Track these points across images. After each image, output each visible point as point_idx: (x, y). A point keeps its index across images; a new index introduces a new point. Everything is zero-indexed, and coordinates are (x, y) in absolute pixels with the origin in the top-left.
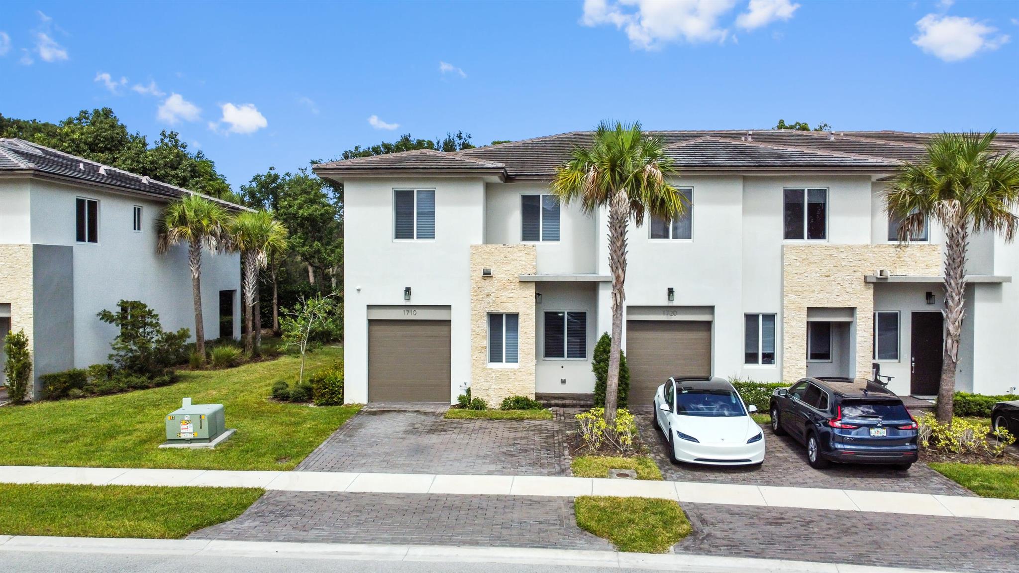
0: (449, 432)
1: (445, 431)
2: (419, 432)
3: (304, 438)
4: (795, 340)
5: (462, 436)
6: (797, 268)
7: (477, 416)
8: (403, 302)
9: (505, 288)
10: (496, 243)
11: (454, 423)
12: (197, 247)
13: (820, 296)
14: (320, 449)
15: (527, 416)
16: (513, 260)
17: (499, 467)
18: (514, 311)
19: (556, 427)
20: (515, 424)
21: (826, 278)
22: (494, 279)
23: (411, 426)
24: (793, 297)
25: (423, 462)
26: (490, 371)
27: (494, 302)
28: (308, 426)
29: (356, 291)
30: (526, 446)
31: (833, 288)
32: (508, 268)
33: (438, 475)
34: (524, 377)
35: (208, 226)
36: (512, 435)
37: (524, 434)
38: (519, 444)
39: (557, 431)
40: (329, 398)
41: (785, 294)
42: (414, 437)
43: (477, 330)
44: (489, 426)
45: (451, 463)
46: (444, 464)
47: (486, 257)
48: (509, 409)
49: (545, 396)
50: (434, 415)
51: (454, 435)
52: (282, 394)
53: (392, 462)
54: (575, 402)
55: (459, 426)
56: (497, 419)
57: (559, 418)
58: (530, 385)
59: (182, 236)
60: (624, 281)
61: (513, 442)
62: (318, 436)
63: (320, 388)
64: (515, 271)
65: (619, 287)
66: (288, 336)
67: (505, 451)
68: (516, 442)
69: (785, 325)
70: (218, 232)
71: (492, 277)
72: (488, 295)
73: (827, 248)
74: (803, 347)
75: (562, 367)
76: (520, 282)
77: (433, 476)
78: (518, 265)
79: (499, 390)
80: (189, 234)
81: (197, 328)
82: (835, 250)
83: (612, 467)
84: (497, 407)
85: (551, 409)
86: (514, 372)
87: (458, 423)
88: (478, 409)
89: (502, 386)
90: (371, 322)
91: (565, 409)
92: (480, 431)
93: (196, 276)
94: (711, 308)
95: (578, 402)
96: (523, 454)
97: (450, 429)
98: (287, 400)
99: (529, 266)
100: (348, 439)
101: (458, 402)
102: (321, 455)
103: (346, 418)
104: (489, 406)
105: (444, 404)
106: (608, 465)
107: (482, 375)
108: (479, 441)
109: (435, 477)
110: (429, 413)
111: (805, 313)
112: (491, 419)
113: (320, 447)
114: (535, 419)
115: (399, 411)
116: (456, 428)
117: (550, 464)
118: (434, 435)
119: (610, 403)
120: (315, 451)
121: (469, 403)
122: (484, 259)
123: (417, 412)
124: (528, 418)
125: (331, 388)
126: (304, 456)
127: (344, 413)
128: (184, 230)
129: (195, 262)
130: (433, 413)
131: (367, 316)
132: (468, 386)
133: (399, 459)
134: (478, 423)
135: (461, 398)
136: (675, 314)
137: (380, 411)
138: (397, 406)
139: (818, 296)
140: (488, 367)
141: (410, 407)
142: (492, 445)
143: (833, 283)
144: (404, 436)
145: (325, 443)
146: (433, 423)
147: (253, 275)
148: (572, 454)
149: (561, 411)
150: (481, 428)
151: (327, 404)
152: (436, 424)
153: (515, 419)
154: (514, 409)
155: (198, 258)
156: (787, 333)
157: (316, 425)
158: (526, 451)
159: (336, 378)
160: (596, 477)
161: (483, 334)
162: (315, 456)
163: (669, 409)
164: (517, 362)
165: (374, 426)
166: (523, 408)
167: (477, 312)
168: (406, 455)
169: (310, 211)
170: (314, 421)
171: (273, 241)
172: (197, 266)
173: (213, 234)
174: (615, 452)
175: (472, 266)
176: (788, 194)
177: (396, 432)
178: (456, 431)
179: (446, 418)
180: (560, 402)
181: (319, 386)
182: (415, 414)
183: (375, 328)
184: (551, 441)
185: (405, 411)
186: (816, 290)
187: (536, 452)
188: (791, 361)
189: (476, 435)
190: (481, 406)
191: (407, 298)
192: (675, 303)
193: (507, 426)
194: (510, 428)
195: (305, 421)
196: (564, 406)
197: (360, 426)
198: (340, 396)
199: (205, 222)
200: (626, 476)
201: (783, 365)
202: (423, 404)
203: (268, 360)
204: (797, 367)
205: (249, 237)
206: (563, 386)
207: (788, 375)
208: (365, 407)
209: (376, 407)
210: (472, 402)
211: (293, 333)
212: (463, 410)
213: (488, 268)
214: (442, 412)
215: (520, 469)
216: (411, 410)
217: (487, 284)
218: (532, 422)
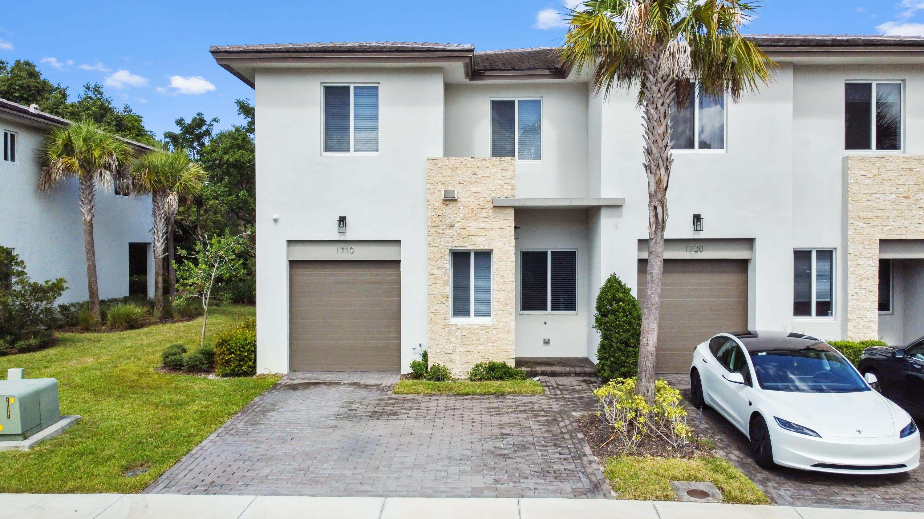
0: (401, 416)
1: (395, 414)
2: (356, 417)
3: (181, 429)
4: (863, 283)
5: (420, 422)
6: (866, 187)
7: (439, 390)
8: (336, 236)
9: (473, 215)
10: (462, 155)
11: (408, 401)
12: (89, 184)
13: (897, 224)
14: (203, 447)
15: (510, 390)
16: (485, 178)
17: (489, 480)
18: (487, 247)
19: (556, 407)
20: (495, 402)
21: (904, 200)
22: (459, 204)
23: (347, 407)
24: (860, 225)
25: (364, 471)
26: (454, 329)
27: (459, 234)
28: (195, 408)
29: (273, 222)
30: (521, 439)
31: (914, 213)
32: (479, 188)
33: (389, 499)
34: (500, 336)
35: (100, 157)
36: (496, 420)
37: (512, 418)
38: (509, 434)
39: (560, 413)
40: (236, 366)
41: (850, 221)
42: (350, 424)
43: (437, 273)
44: (458, 404)
45: (409, 472)
46: (397, 475)
47: (447, 174)
48: (480, 379)
49: (525, 362)
50: (378, 389)
51: (409, 421)
52: (173, 361)
53: (312, 472)
54: (568, 369)
55: (416, 406)
56: (467, 394)
57: (552, 391)
58: (509, 347)
59: (69, 169)
60: (667, 187)
61: (500, 431)
62: (204, 425)
63: (223, 353)
64: (488, 192)
65: (659, 196)
66: (184, 285)
67: (491, 448)
68: (505, 431)
69: (850, 263)
70: (114, 165)
71: (456, 200)
72: (451, 226)
73: (906, 160)
74: (874, 293)
75: (545, 323)
76: (494, 207)
77: (382, 499)
78: (491, 185)
79: (467, 353)
80: (76, 167)
81: (89, 282)
82: (915, 162)
83: (674, 478)
84: (463, 377)
85: (537, 378)
86: (486, 329)
87: (413, 401)
88: (438, 380)
89: (470, 348)
90: (293, 264)
91: (557, 379)
92: (447, 413)
93: (88, 219)
94: (750, 242)
95: (572, 369)
96: (521, 454)
97: (402, 411)
98: (180, 369)
99: (506, 186)
100: (250, 429)
101: (410, 371)
102: (200, 459)
103: (255, 395)
104: (452, 376)
105: (392, 373)
106: (666, 474)
107: (443, 333)
108: (447, 430)
109: (384, 504)
110: (372, 386)
111: (876, 246)
112: (459, 395)
113: (203, 444)
114: (521, 394)
115: (330, 384)
116: (411, 409)
117: (570, 473)
118: (379, 422)
119: (646, 371)
120: (193, 452)
121: (426, 372)
122: (445, 177)
123: (355, 384)
124: (510, 393)
125: (238, 353)
126: (172, 461)
127: (252, 388)
128: (70, 161)
129: (87, 202)
130: (378, 386)
131: (288, 254)
132: (424, 348)
133: (325, 466)
134: (442, 401)
135: (415, 365)
136: (701, 249)
137: (304, 384)
138: (328, 377)
139: (894, 224)
140: (450, 323)
141: (345, 378)
142: (468, 438)
143: (914, 206)
144: (335, 423)
145: (213, 436)
146: (377, 402)
147: (163, 221)
148: (598, 453)
149: (552, 381)
150: (447, 409)
151: (233, 374)
152: (382, 402)
153: (492, 394)
154: (489, 379)
155: (90, 198)
156: (853, 273)
157: (207, 407)
158: (524, 448)
159: (245, 340)
160: (658, 498)
161: (445, 279)
162: (192, 459)
163: (743, 382)
164: (490, 316)
165: (293, 408)
166: (501, 378)
167: (436, 249)
168: (336, 457)
169: (236, 156)
170: (206, 400)
171: (187, 182)
172: (89, 207)
173: (108, 167)
174: (665, 449)
175: (428, 186)
176: (850, 89)
177: (325, 417)
178: (413, 413)
179: (395, 393)
180: (548, 369)
181: (222, 351)
182: (352, 389)
183: (300, 272)
184: (555, 429)
185: (338, 384)
186: (891, 216)
187: (540, 451)
188: (858, 312)
189: (442, 421)
190: (443, 375)
191: (341, 229)
192: (702, 235)
193: (484, 405)
194: (489, 408)
195: (192, 401)
196: (554, 374)
197: (273, 407)
198: (251, 363)
199: (96, 154)
200: (703, 494)
201: (847, 316)
202: (364, 373)
203: (182, 321)
204: (865, 319)
205: (157, 176)
206: (546, 347)
207: (854, 330)
208: (284, 378)
209: (299, 378)
210: (429, 370)
211: (191, 281)
212: (418, 381)
213: (451, 188)
214: (389, 384)
215: (526, 483)
216: (346, 382)
217: (449, 211)
218: (519, 398)
